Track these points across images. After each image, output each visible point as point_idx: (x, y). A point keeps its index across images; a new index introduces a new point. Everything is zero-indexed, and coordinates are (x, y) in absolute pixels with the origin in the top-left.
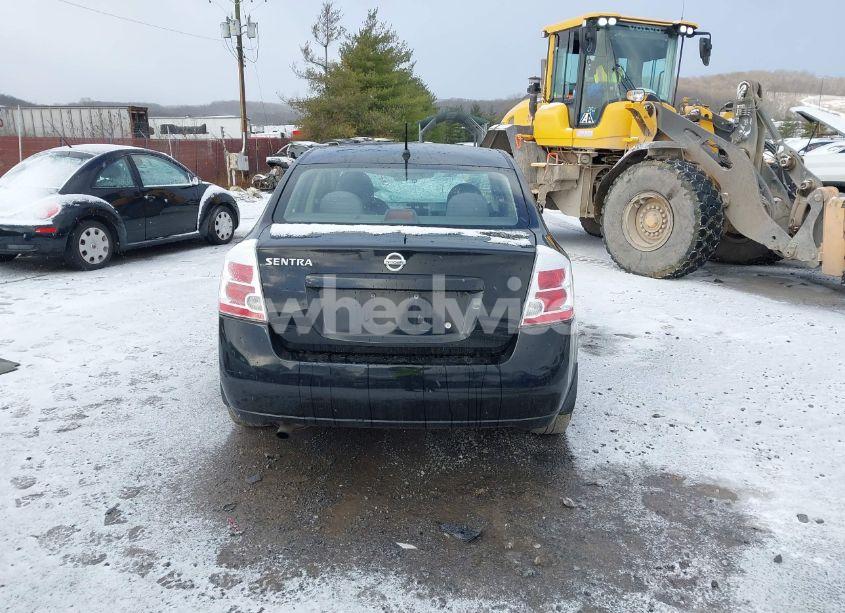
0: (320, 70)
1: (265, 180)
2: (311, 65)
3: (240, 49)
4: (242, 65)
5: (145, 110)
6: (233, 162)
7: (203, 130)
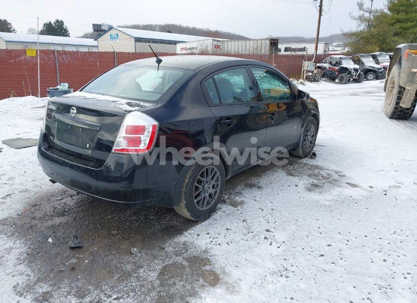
0: (367, 15)
1: (311, 76)
2: (362, 12)
3: (321, 7)
4: (320, 15)
5: (277, 40)
6: (306, 66)
7: (304, 49)
